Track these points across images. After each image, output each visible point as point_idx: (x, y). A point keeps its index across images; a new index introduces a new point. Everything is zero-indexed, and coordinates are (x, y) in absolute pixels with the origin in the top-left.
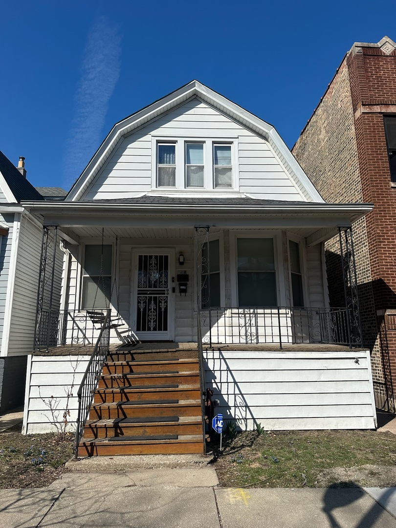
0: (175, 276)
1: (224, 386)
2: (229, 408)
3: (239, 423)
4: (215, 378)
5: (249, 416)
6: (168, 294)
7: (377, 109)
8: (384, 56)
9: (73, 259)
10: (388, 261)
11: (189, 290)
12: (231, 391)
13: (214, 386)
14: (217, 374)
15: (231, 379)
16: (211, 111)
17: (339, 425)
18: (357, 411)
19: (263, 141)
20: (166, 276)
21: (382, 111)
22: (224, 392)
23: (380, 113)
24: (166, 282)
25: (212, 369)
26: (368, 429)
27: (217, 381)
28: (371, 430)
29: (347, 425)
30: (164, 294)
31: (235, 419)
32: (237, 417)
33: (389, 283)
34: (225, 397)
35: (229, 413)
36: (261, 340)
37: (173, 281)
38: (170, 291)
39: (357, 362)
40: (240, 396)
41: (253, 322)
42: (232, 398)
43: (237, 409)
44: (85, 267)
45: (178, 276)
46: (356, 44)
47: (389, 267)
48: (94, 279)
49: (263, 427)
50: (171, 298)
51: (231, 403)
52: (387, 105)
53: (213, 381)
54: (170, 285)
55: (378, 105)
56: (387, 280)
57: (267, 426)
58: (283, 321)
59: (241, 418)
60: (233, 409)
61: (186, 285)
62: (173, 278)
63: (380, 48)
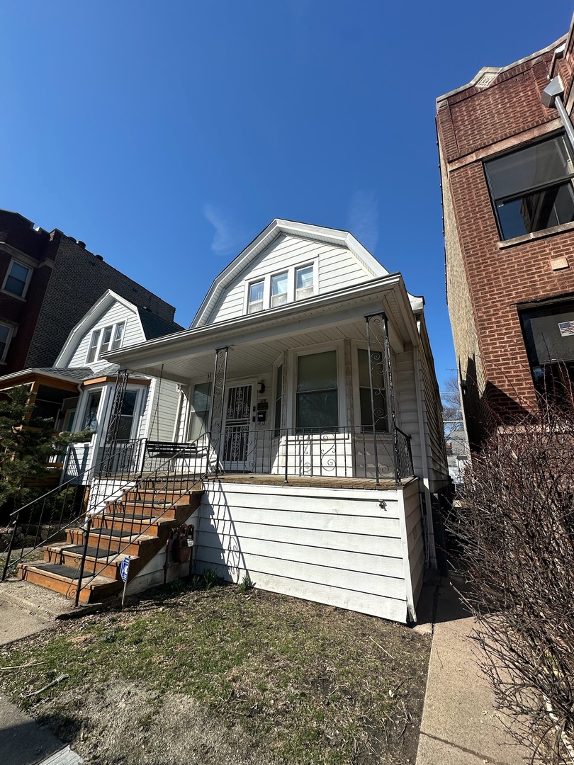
0: (256, 406)
1: (221, 523)
2: (223, 551)
3: (230, 572)
4: (213, 514)
5: (241, 566)
6: (249, 423)
7: (473, 158)
8: (481, 92)
9: (185, 398)
10: (499, 353)
11: (268, 418)
12: (226, 532)
13: (212, 523)
14: (215, 509)
15: (227, 517)
16: (295, 240)
17: (350, 602)
18: (380, 586)
19: (345, 251)
20: (249, 406)
21: (481, 157)
22: (219, 531)
23: (476, 161)
24: (249, 412)
25: (211, 503)
26: (396, 622)
27: (215, 517)
28: (401, 623)
29: (362, 606)
30: (246, 424)
31: (228, 567)
32: (229, 564)
33: (502, 386)
34: (221, 537)
35: (222, 558)
36: (317, 472)
37: (254, 410)
38: (251, 421)
39: (383, 506)
40: (235, 537)
41: (308, 450)
42: (227, 538)
43: (231, 554)
44: (192, 403)
45: (259, 405)
46: (438, 99)
47: (501, 362)
48: (198, 413)
49: (255, 584)
50: (252, 426)
51: (225, 546)
52: (487, 146)
53: (211, 517)
54: (252, 414)
55: (472, 153)
56: (499, 382)
57: (260, 583)
58: (340, 448)
59: (233, 565)
60: (227, 552)
61: (264, 414)
62: (254, 407)
63: (474, 86)
